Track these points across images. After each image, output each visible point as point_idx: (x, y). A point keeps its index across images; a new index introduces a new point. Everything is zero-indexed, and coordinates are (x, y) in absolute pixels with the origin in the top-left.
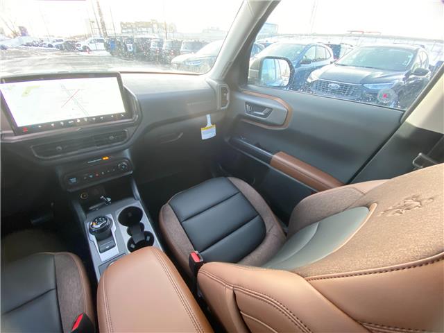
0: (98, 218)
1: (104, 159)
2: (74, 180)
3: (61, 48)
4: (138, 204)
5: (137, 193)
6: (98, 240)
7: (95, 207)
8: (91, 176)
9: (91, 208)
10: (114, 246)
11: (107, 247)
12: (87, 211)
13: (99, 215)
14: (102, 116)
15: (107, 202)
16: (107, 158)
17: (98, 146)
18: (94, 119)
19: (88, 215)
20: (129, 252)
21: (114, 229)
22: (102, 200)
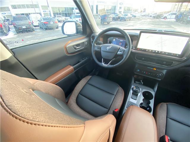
0: (137, 87)
1: (154, 69)
2: (138, 70)
3: (154, 17)
4: (153, 93)
5: (156, 89)
6: (133, 94)
7: (138, 82)
8: (145, 72)
9: (136, 82)
10: (136, 100)
11: (134, 98)
12: (135, 82)
13: (138, 86)
14: (167, 53)
15: (142, 83)
16: (155, 69)
17: (156, 63)
18: (163, 53)
19: (134, 84)
20: (139, 107)
21: (139, 94)
22: (141, 82)
